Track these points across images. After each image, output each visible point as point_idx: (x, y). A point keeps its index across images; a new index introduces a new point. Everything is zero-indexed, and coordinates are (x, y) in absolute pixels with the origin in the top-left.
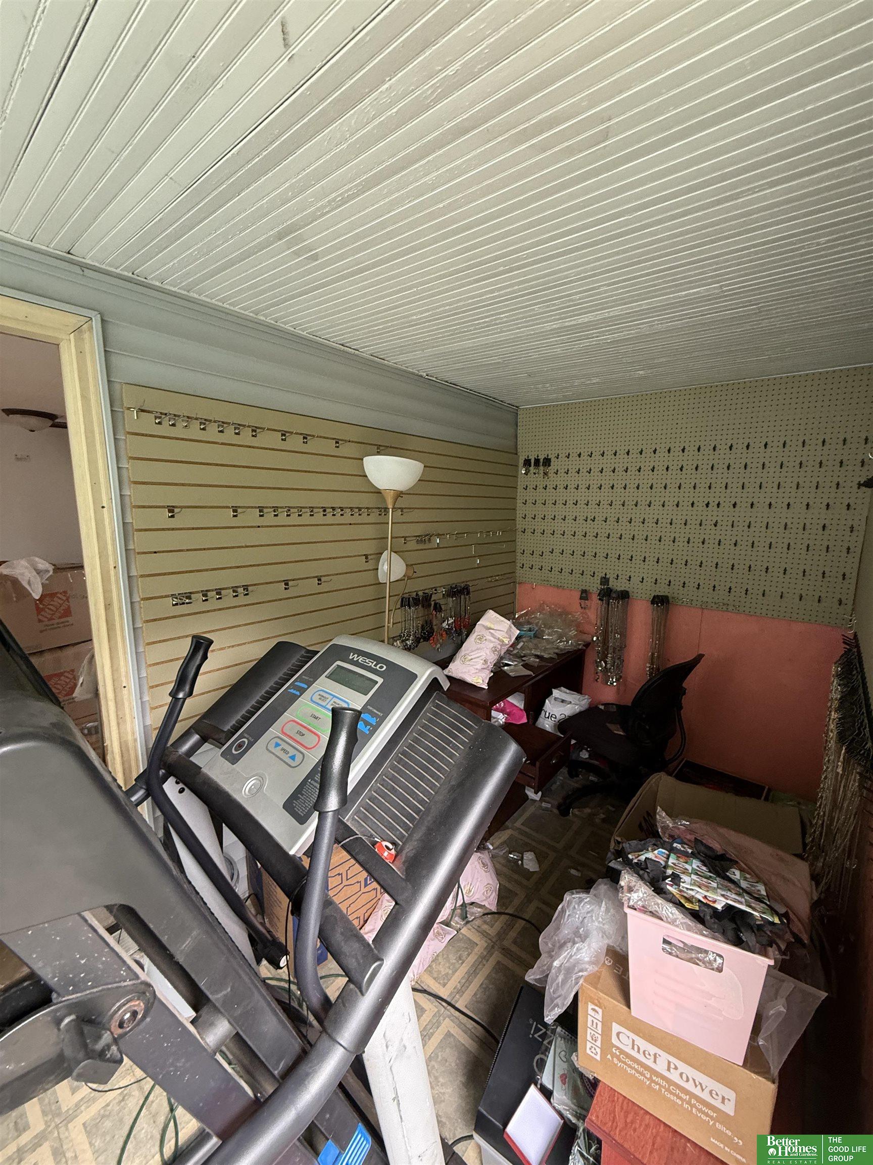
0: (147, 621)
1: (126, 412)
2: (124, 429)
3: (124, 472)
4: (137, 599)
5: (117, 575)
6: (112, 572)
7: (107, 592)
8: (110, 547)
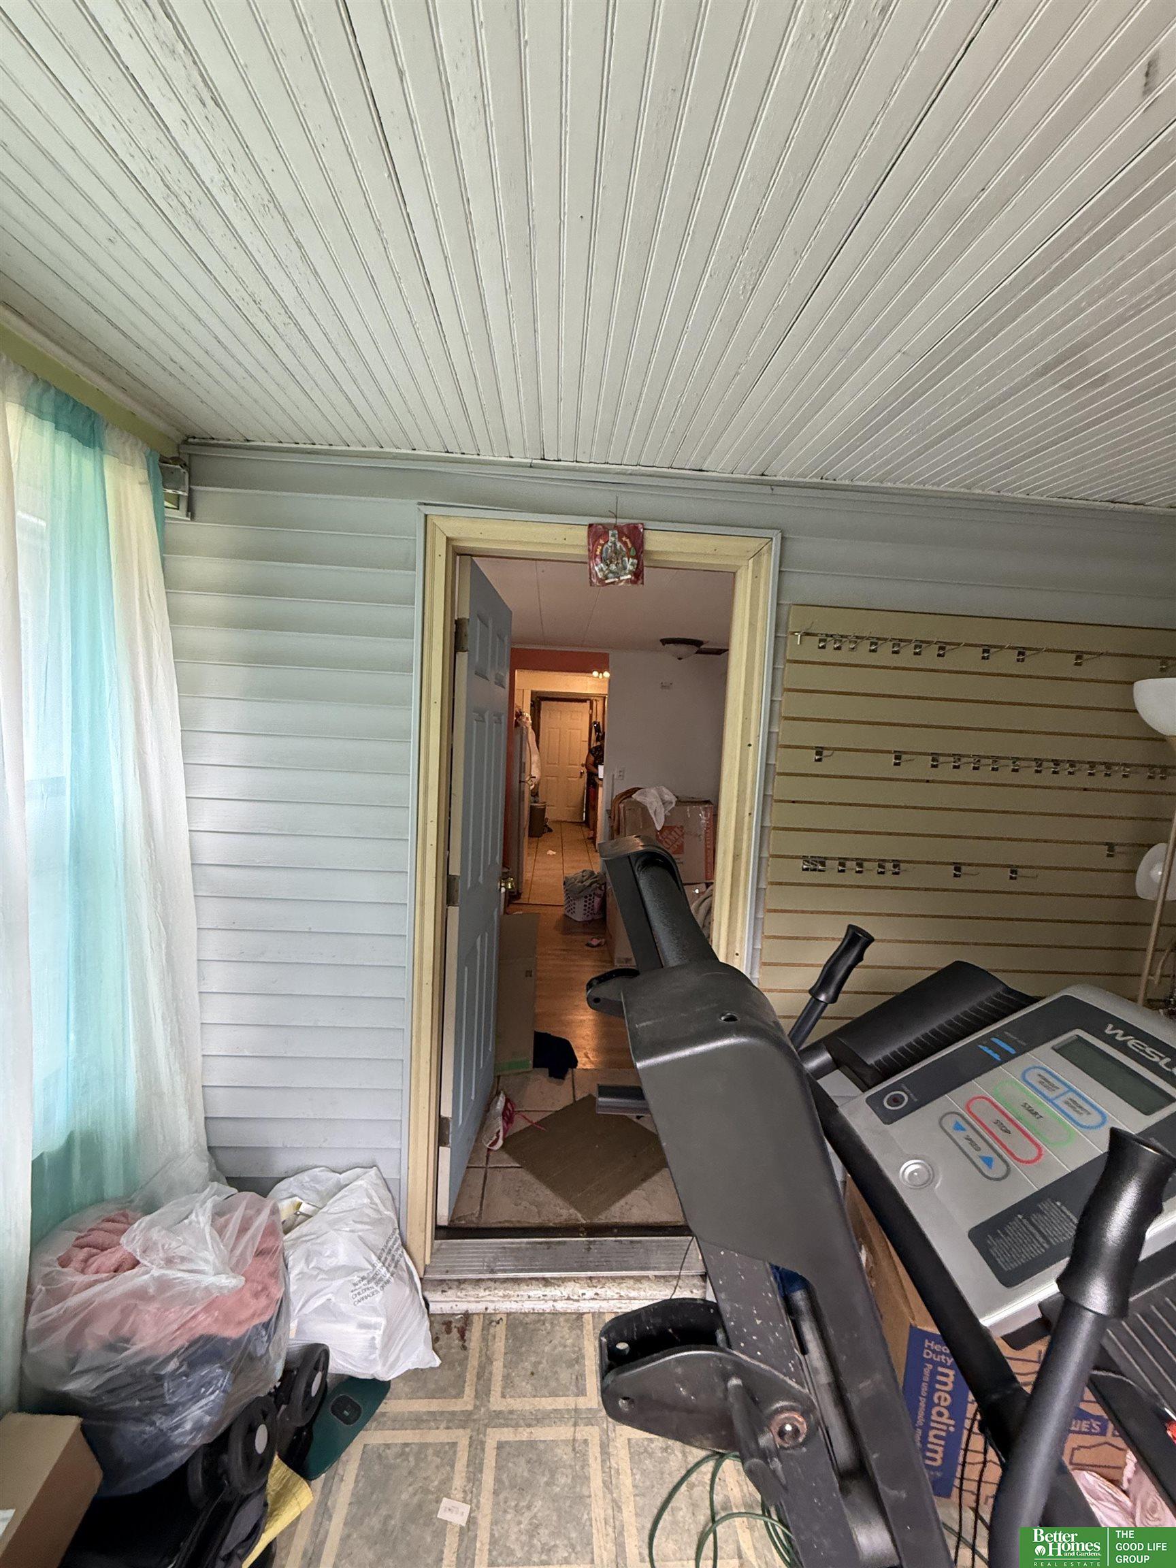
0: (772, 883)
1: (790, 636)
2: (785, 657)
3: (777, 705)
4: (765, 854)
5: (750, 823)
6: (747, 819)
7: (738, 840)
8: (749, 791)
